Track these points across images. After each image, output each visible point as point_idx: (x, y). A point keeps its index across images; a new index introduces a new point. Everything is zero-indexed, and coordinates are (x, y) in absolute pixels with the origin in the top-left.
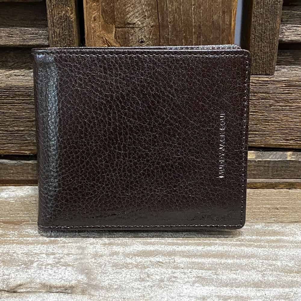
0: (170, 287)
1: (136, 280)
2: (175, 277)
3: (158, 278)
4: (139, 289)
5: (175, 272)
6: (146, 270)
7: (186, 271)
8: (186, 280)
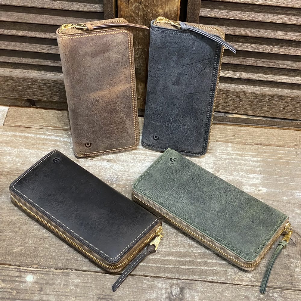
0: (143, 163)
1: (132, 159)
2: (145, 159)
3: (140, 159)
4: (133, 162)
5: (145, 158)
6: (136, 156)
7: (149, 157)
8: (149, 160)
